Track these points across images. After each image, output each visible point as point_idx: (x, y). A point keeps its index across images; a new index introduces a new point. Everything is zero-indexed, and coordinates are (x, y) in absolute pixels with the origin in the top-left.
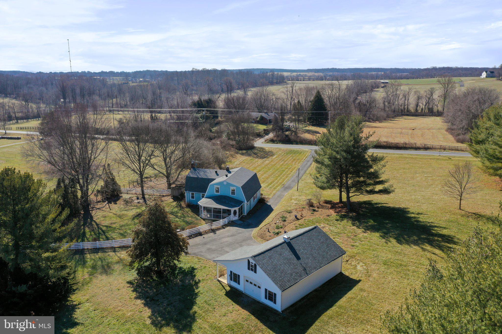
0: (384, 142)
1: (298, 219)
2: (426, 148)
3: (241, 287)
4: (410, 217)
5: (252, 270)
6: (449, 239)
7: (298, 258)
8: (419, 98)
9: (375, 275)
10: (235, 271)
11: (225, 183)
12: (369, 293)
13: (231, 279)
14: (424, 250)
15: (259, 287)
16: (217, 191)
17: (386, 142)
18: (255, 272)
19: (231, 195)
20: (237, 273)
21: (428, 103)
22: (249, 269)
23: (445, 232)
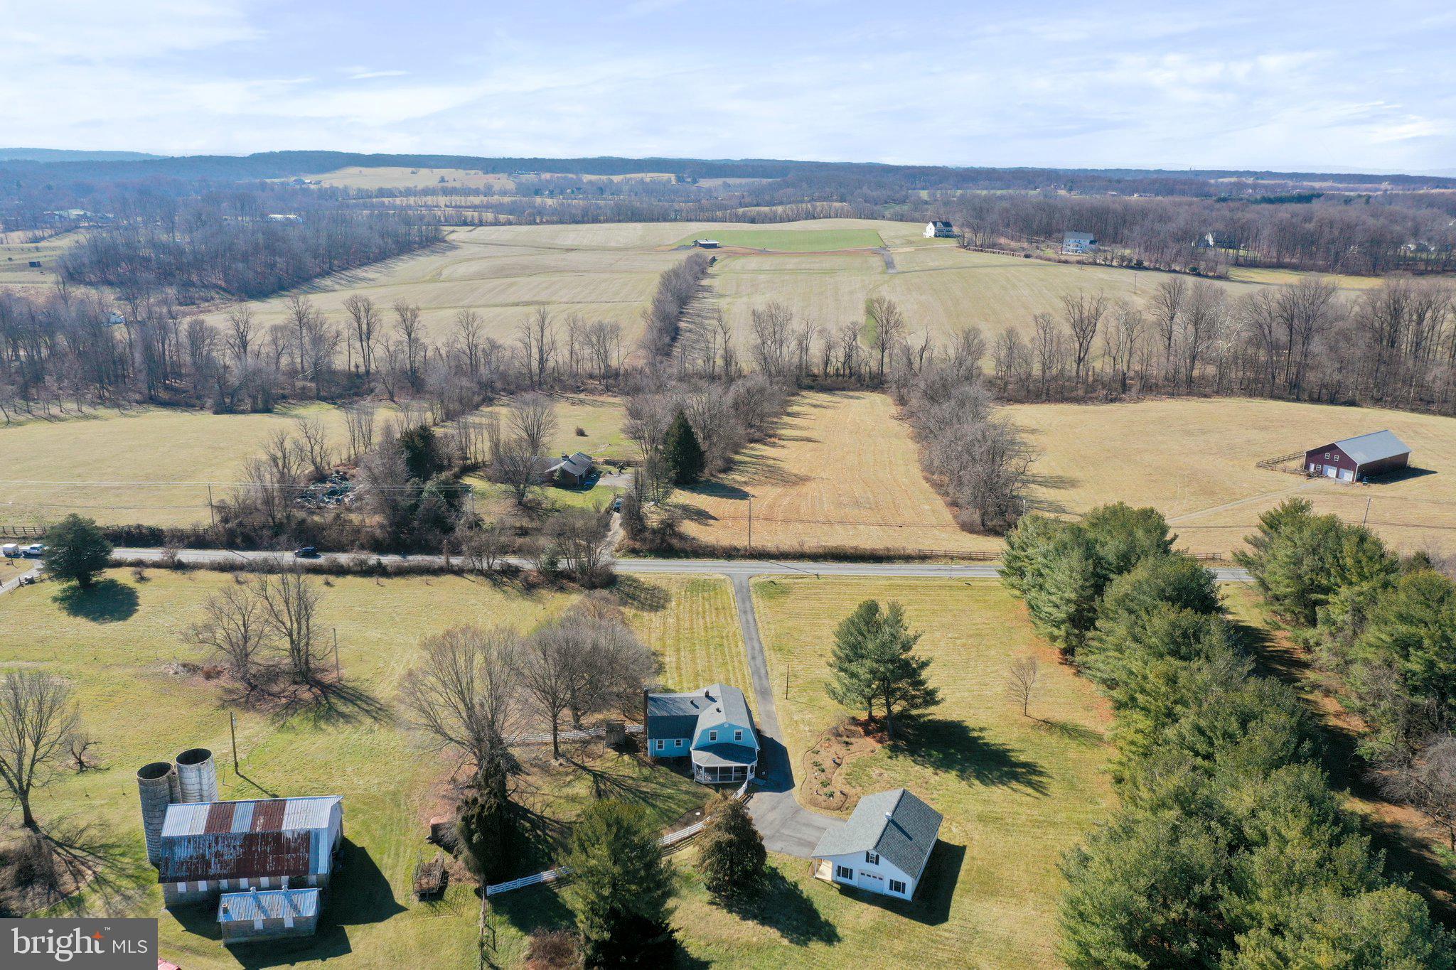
0: (852, 548)
1: (839, 765)
2: (923, 558)
3: (855, 882)
4: (974, 738)
5: (872, 862)
6: (1031, 768)
7: (910, 838)
8: (829, 348)
9: (977, 837)
10: (843, 865)
11: (726, 726)
12: (982, 860)
13: (839, 875)
14: (1015, 790)
15: (881, 879)
16: (713, 738)
17: (855, 548)
18: (877, 863)
19: (736, 742)
20: (849, 867)
21: (848, 357)
22: (867, 861)
23: (1023, 758)
